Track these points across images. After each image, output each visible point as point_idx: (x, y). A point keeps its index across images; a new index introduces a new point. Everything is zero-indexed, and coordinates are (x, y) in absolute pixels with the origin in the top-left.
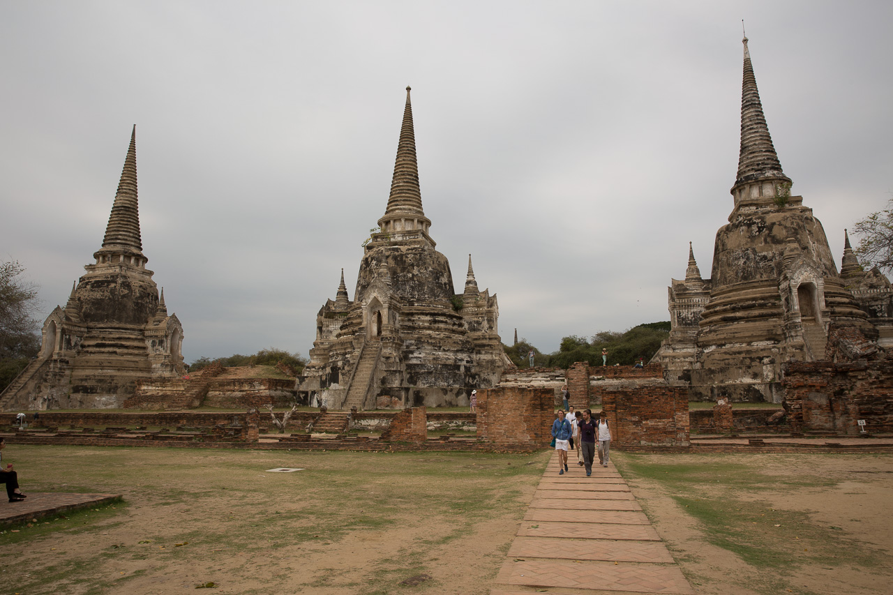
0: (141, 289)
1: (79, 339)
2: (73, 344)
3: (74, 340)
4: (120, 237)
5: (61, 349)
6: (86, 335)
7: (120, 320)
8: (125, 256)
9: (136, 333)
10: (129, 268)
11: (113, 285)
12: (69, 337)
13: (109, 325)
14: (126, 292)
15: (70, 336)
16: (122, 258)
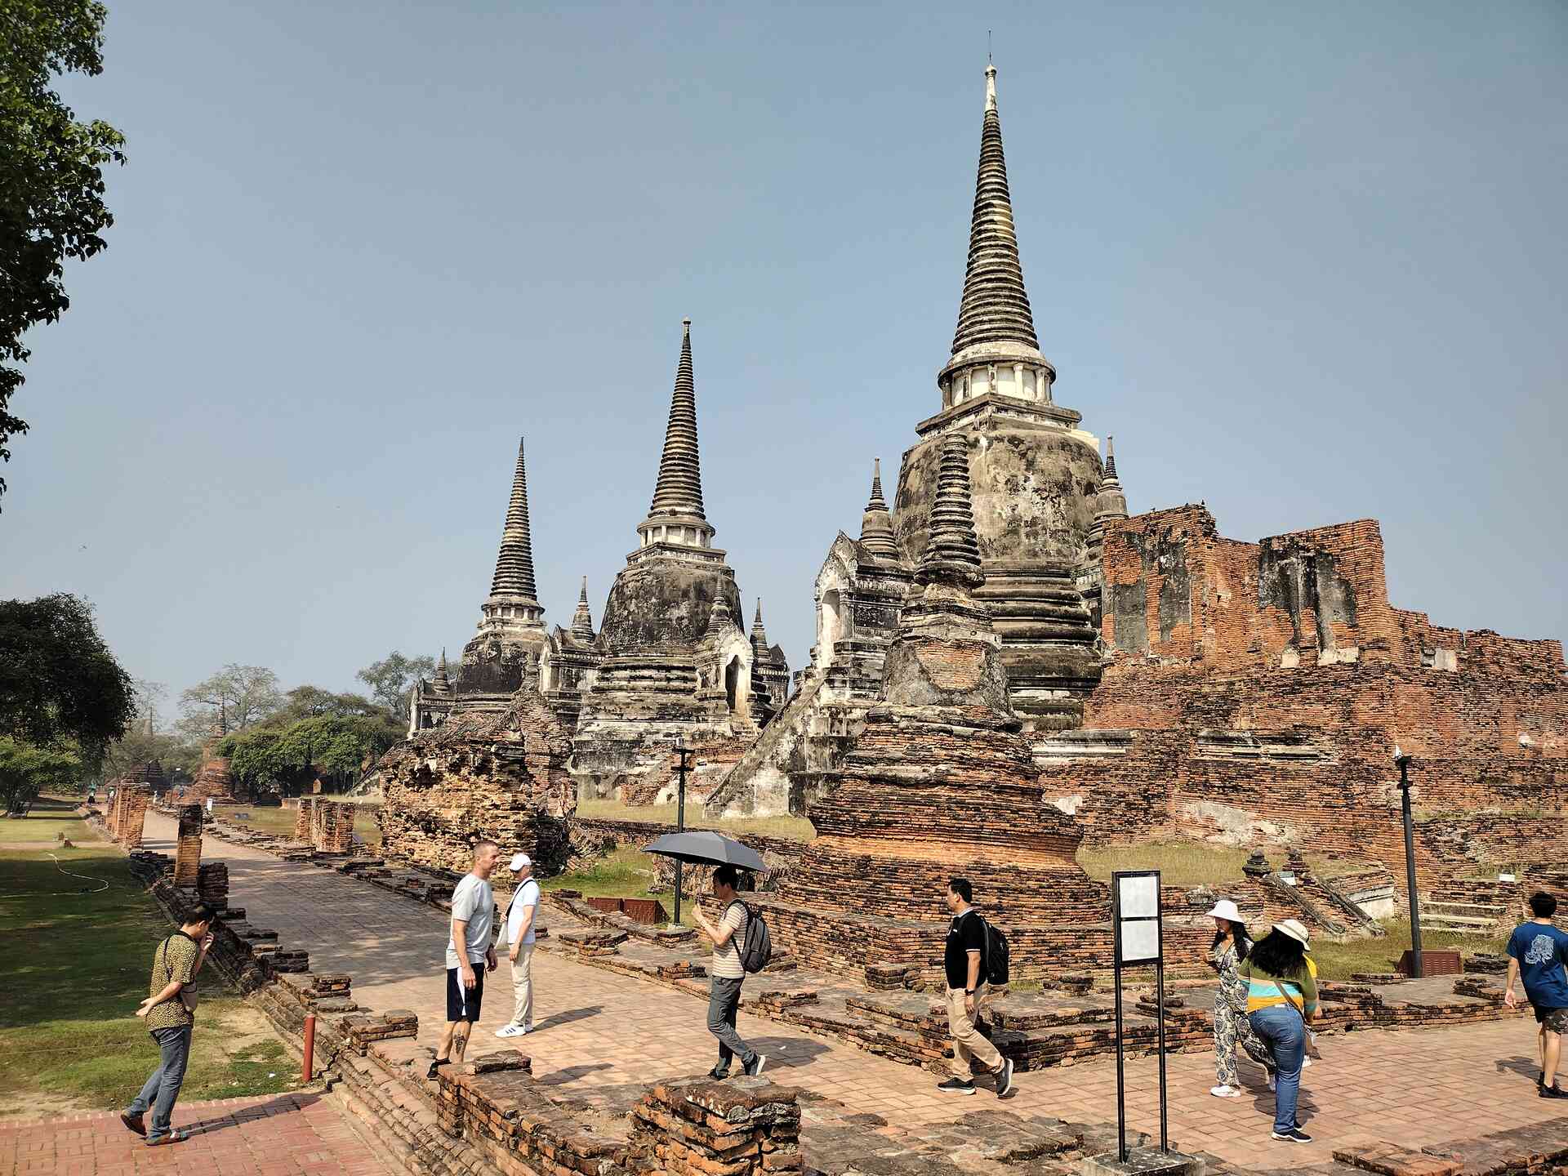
0: (514, 648)
1: (443, 715)
2: (435, 721)
3: (435, 716)
4: (501, 585)
5: (418, 728)
6: (452, 709)
7: (485, 689)
8: (503, 609)
9: (501, 703)
10: (504, 623)
11: (481, 647)
12: (429, 714)
13: (471, 696)
14: (494, 653)
15: (429, 712)
16: (499, 611)
